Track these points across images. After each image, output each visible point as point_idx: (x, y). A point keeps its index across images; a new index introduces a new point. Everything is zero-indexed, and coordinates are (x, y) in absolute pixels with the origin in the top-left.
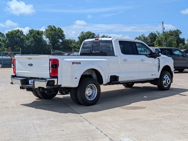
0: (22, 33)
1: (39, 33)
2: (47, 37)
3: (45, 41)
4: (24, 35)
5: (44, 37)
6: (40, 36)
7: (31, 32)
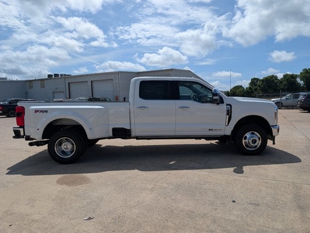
0: (276, 77)
1: (293, 77)
2: (301, 80)
3: (299, 84)
4: (278, 80)
5: (298, 80)
6: (294, 79)
7: (285, 76)
